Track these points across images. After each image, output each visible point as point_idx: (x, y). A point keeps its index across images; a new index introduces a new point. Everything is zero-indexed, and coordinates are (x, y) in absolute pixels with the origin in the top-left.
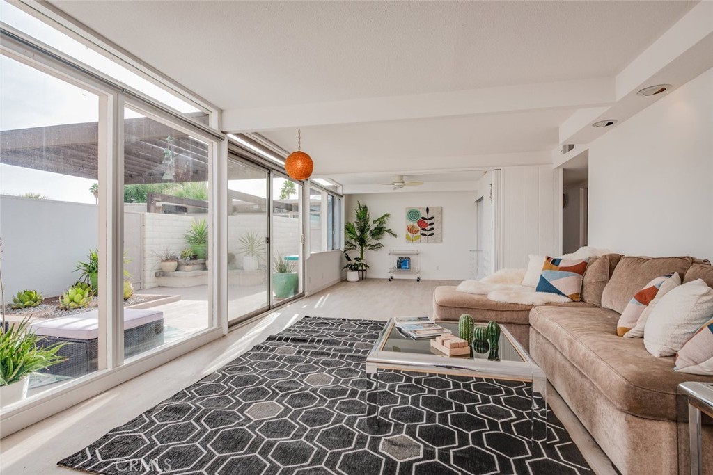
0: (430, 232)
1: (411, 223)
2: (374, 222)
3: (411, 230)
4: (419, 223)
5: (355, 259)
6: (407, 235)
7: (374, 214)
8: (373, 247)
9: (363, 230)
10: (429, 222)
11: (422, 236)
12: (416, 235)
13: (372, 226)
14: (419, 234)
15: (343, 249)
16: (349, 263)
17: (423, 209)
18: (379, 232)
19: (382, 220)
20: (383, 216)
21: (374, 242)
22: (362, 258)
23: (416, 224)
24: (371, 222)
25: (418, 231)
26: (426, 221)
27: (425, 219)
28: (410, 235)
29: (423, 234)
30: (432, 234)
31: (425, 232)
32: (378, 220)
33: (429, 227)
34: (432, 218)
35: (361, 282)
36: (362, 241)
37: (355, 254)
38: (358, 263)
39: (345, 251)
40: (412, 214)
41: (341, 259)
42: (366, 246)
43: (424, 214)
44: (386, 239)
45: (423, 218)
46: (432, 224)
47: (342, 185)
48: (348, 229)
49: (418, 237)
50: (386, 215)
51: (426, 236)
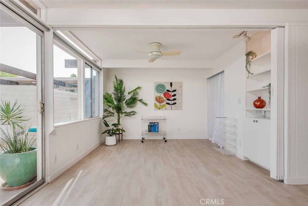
0: (173, 102)
1: (158, 95)
2: (129, 93)
3: (158, 100)
4: (165, 95)
5: (113, 125)
6: (155, 104)
7: (129, 86)
8: (128, 114)
9: (119, 100)
10: (172, 94)
11: (167, 105)
12: (162, 104)
13: (128, 97)
14: (165, 103)
15: (101, 116)
16: (107, 128)
17: (168, 83)
18: (133, 101)
19: (135, 92)
20: (136, 89)
21: (128, 110)
22: (119, 124)
23: (162, 95)
24: (126, 93)
25: (164, 101)
26: (170, 93)
27: (169, 91)
28: (158, 104)
29: (168, 104)
30: (175, 103)
31: (170, 102)
32: (132, 92)
33: (172, 98)
34: (175, 91)
35: (118, 146)
36: (119, 109)
37: (112, 120)
38: (115, 128)
39: (104, 118)
40: (160, 87)
41: (100, 125)
42: (122, 113)
43: (168, 87)
44: (138, 107)
45: (168, 91)
46: (175, 95)
47: (101, 60)
48: (107, 99)
49: (164, 106)
50: (139, 88)
51: (170, 104)
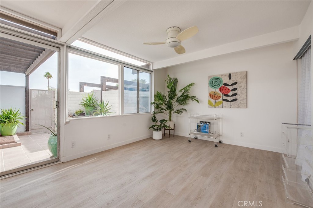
0: (232, 98)
1: (213, 90)
2: (180, 91)
3: (213, 96)
4: (221, 90)
5: (161, 121)
6: (209, 101)
8: (178, 112)
10: (232, 88)
11: (223, 102)
12: (217, 101)
13: (179, 94)
14: (221, 100)
15: (152, 112)
17: (225, 75)
18: (185, 98)
19: (187, 88)
22: (170, 120)
23: (218, 91)
25: (220, 97)
26: (228, 87)
27: (227, 85)
28: (212, 101)
29: (225, 100)
30: (235, 100)
31: (228, 98)
32: (183, 89)
33: (231, 93)
34: (235, 83)
36: (170, 107)
39: (154, 114)
40: (214, 81)
41: (150, 120)
42: (173, 110)
43: (226, 80)
44: (191, 105)
45: (225, 84)
46: (236, 89)
49: (220, 103)
50: (191, 84)
51: (229, 101)
